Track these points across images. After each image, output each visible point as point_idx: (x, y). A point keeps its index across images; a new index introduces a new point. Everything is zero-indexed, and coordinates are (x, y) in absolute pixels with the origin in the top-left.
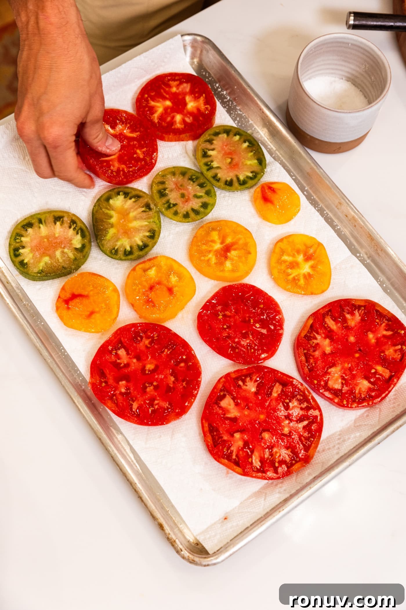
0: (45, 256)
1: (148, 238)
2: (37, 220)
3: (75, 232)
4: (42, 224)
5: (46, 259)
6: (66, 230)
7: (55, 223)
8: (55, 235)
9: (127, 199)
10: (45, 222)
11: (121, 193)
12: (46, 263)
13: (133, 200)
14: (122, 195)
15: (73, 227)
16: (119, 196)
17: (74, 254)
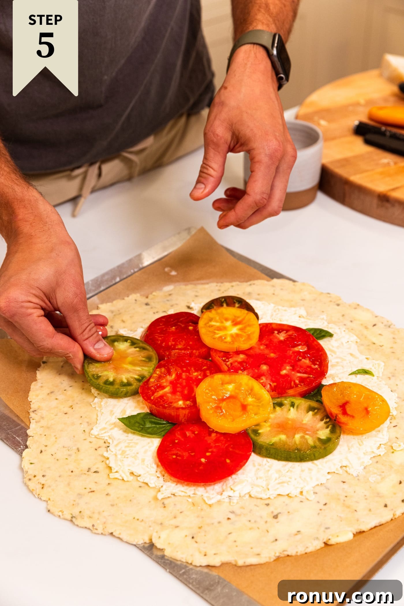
0: (283, 434)
1: (135, 380)
2: (290, 403)
3: (325, 426)
4: (293, 408)
5: (283, 437)
6: (317, 421)
7: (308, 412)
8: (303, 421)
9: (132, 346)
10: (297, 407)
11: (129, 341)
12: (280, 439)
13: (138, 349)
14: (129, 343)
15: (325, 421)
16: (125, 343)
17: (314, 442)
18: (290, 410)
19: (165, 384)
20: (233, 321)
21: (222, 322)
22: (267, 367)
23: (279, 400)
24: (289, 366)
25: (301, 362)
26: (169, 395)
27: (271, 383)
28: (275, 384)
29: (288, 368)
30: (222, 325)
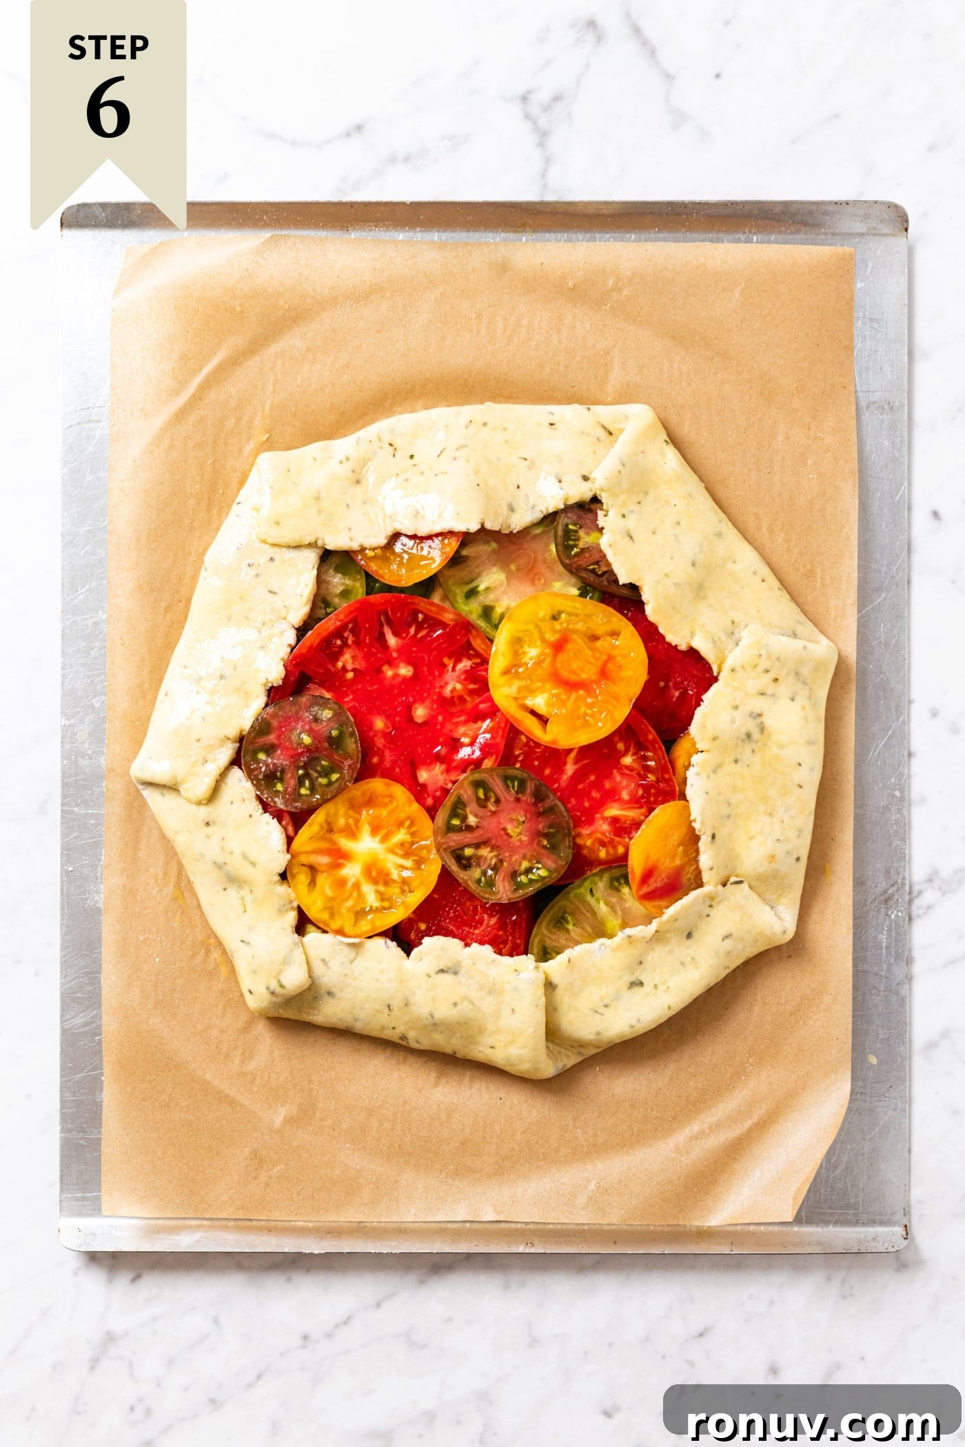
18: (487, 589)
19: (605, 827)
20: (339, 866)
21: (357, 886)
22: (416, 708)
23: (482, 624)
24: (386, 674)
25: (357, 666)
26: (625, 795)
27: (450, 668)
28: (446, 660)
29: (390, 673)
30: (362, 880)
